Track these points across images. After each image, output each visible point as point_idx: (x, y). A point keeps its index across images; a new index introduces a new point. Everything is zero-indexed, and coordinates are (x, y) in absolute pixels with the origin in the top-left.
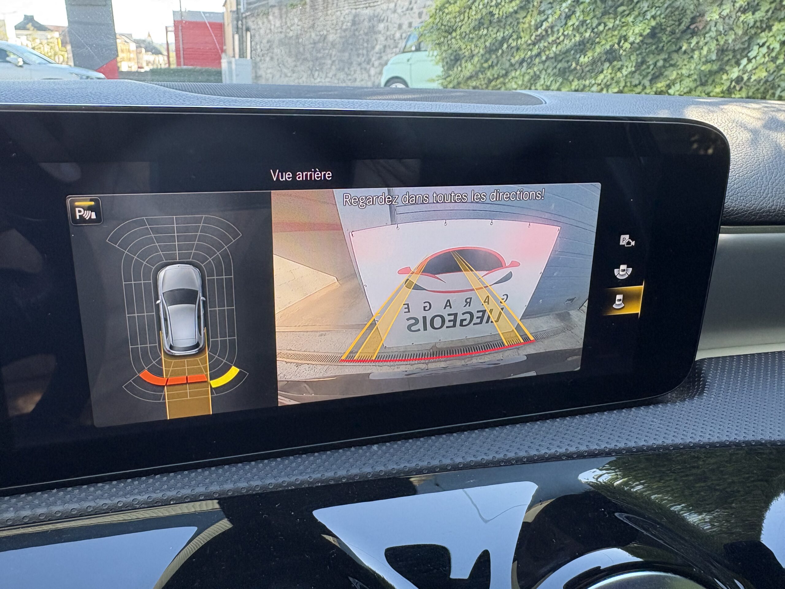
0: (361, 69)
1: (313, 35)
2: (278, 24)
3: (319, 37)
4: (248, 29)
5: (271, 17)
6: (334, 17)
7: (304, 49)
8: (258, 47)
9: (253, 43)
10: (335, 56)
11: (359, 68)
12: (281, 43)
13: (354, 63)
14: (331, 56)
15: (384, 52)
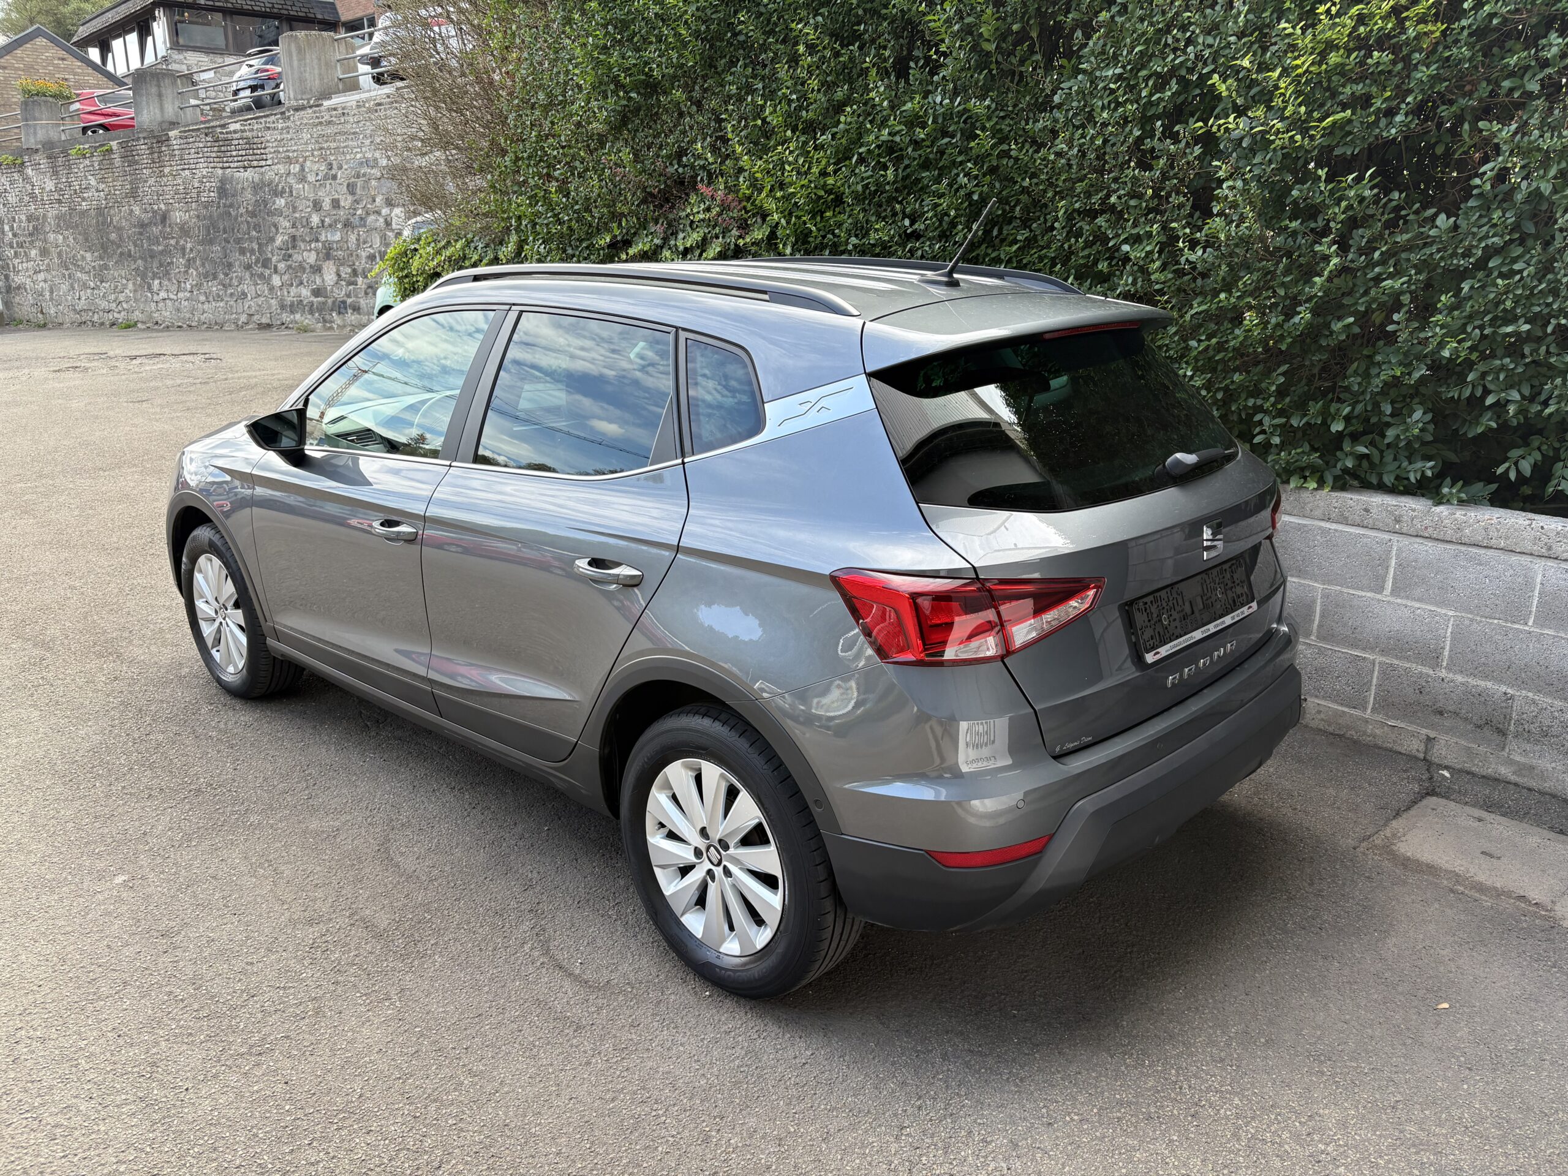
0: (252, 275)
1: (137, 210)
2: (50, 185)
3: (150, 215)
5: (29, 171)
6: (179, 181)
10: (191, 250)
11: (247, 275)
13: (237, 264)
15: (294, 247)
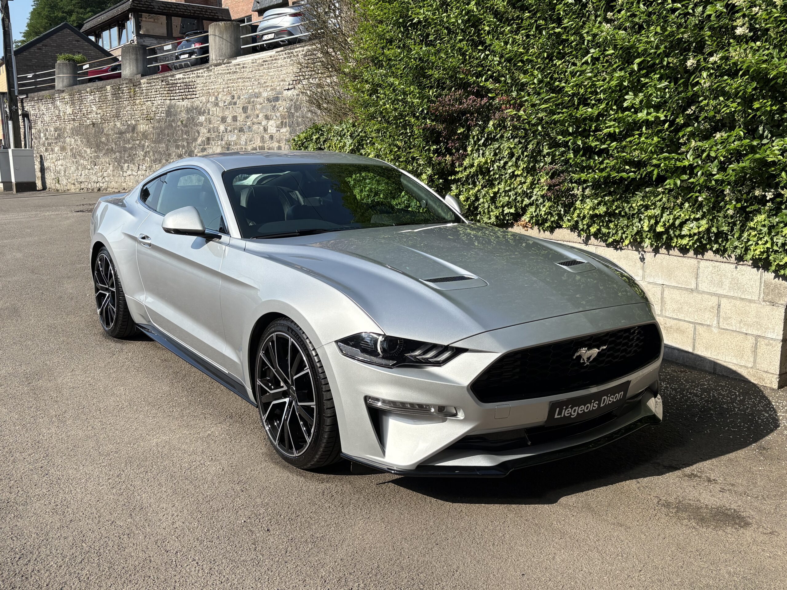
1: (118, 124)
3: (126, 127)
4: (26, 115)
6: (144, 108)
7: (108, 140)
8: (42, 135)
9: (33, 131)
12: (76, 132)
14: (144, 146)
15: (208, 144)
